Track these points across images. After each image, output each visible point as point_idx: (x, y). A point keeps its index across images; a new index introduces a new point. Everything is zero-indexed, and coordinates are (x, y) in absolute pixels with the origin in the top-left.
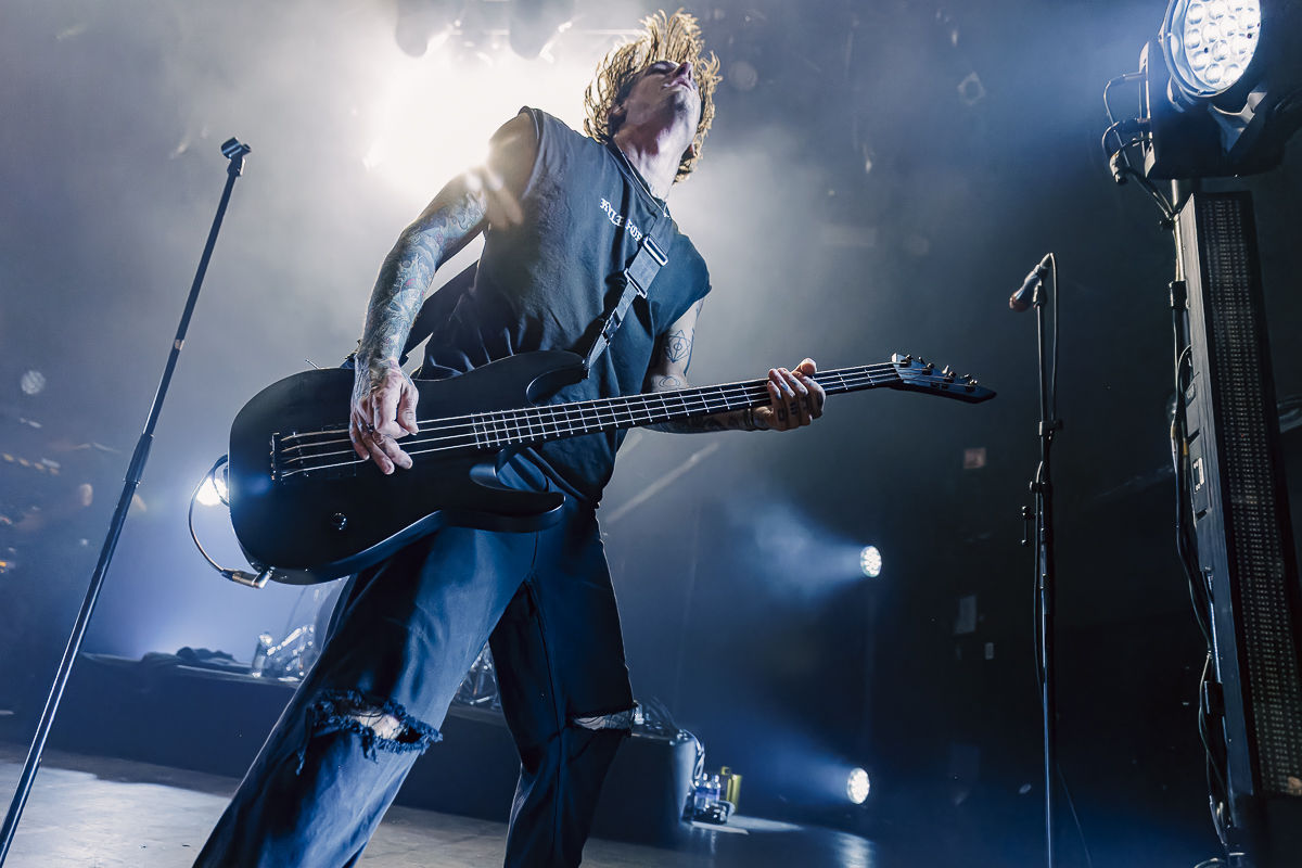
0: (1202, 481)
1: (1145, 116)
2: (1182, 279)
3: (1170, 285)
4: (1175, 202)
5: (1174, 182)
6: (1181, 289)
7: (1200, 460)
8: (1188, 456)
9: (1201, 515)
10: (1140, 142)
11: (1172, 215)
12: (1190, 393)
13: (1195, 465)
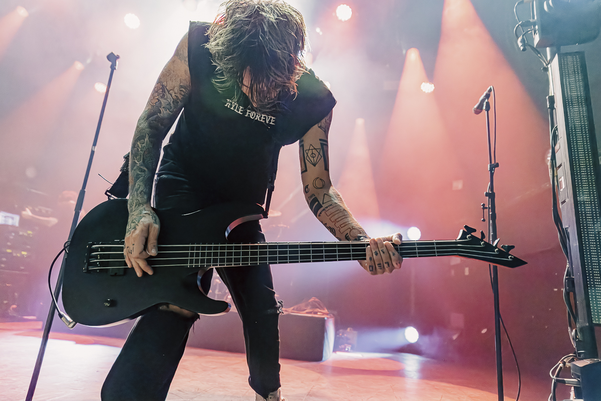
0: (564, 187)
1: (533, 18)
2: (552, 95)
3: (547, 97)
4: (549, 58)
5: (548, 49)
6: (552, 100)
7: (563, 177)
8: (557, 176)
9: (563, 202)
10: (532, 30)
11: (547, 65)
12: (557, 147)
13: (560, 180)
